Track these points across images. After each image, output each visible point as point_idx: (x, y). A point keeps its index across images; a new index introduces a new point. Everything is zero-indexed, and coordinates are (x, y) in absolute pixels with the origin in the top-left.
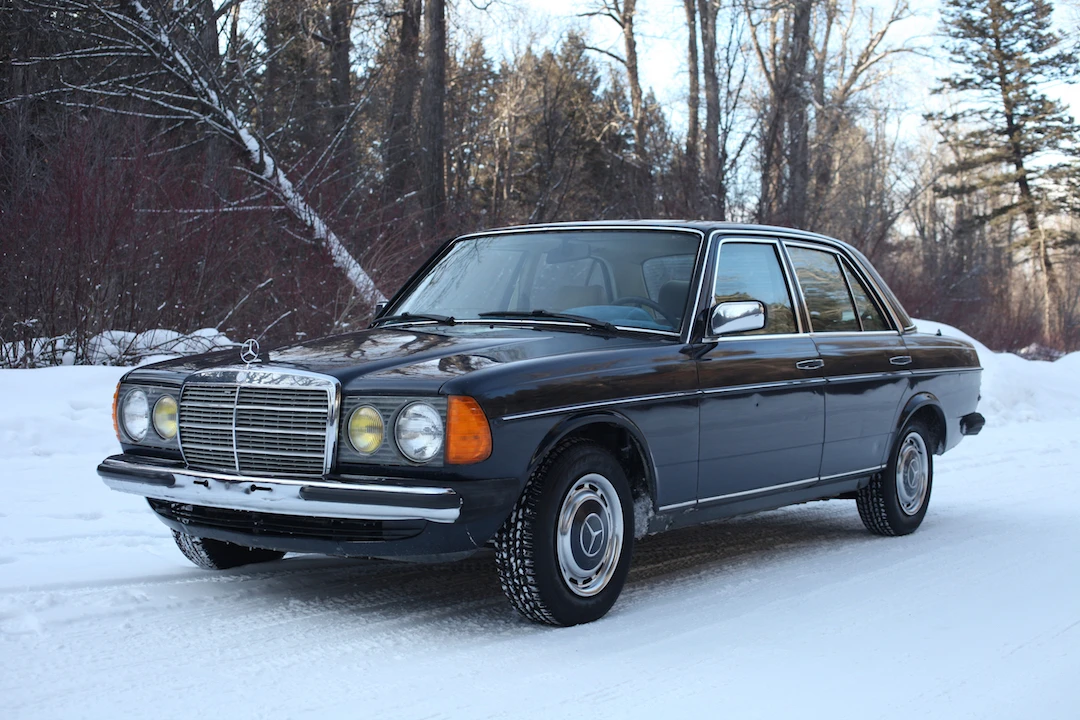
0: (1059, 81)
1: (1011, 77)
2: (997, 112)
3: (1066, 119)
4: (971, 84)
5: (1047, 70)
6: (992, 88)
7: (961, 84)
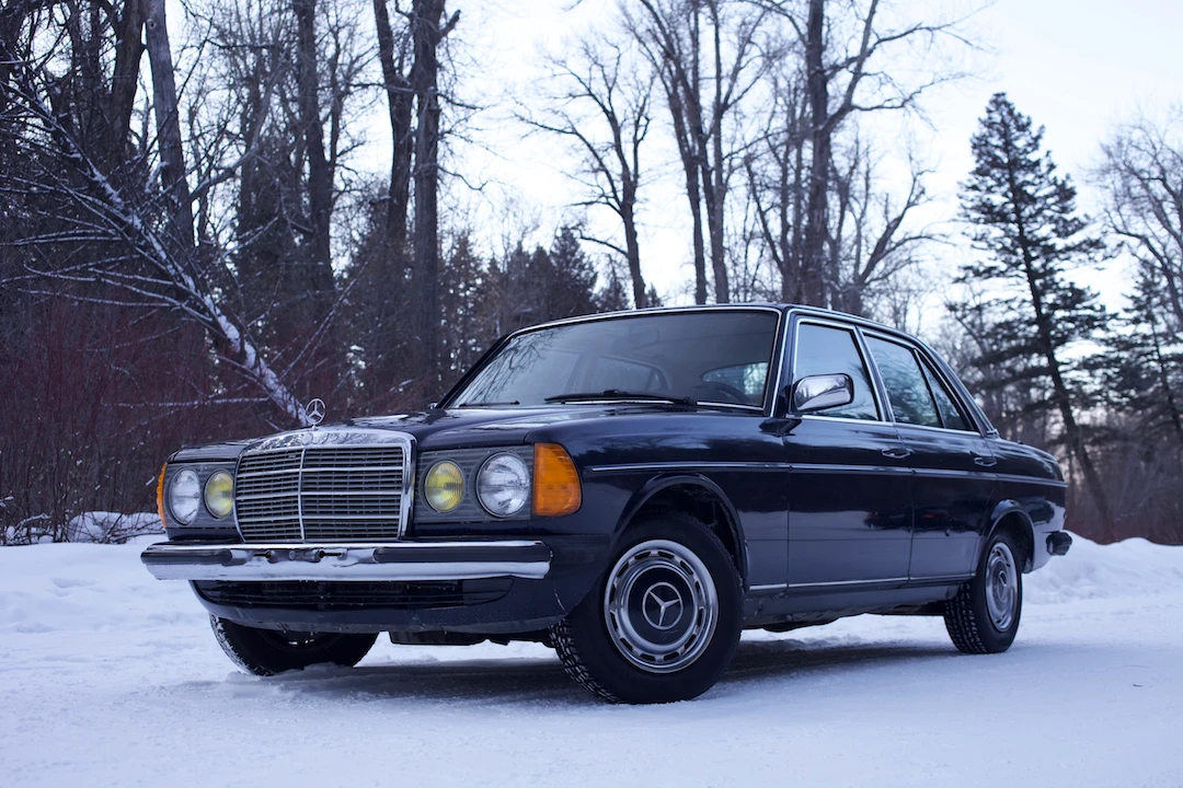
0: (1087, 267)
1: (1036, 264)
2: (1024, 301)
3: (1098, 307)
4: (996, 272)
5: (1075, 256)
6: (1017, 276)
7: (984, 272)
